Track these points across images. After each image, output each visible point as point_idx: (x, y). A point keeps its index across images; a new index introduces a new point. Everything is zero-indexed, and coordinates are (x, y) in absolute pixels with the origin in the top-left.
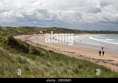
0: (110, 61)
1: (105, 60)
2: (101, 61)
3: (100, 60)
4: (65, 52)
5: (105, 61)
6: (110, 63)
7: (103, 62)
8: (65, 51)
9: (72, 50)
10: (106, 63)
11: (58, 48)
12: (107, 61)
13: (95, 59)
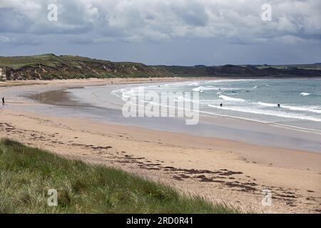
0: (225, 174)
1: (208, 172)
2: (194, 175)
3: (192, 171)
4: (73, 147)
5: (207, 175)
6: (224, 180)
7: (200, 177)
8: (76, 141)
9: (103, 138)
10: (211, 180)
11: (53, 131)
12: (217, 175)
13: (176, 169)
